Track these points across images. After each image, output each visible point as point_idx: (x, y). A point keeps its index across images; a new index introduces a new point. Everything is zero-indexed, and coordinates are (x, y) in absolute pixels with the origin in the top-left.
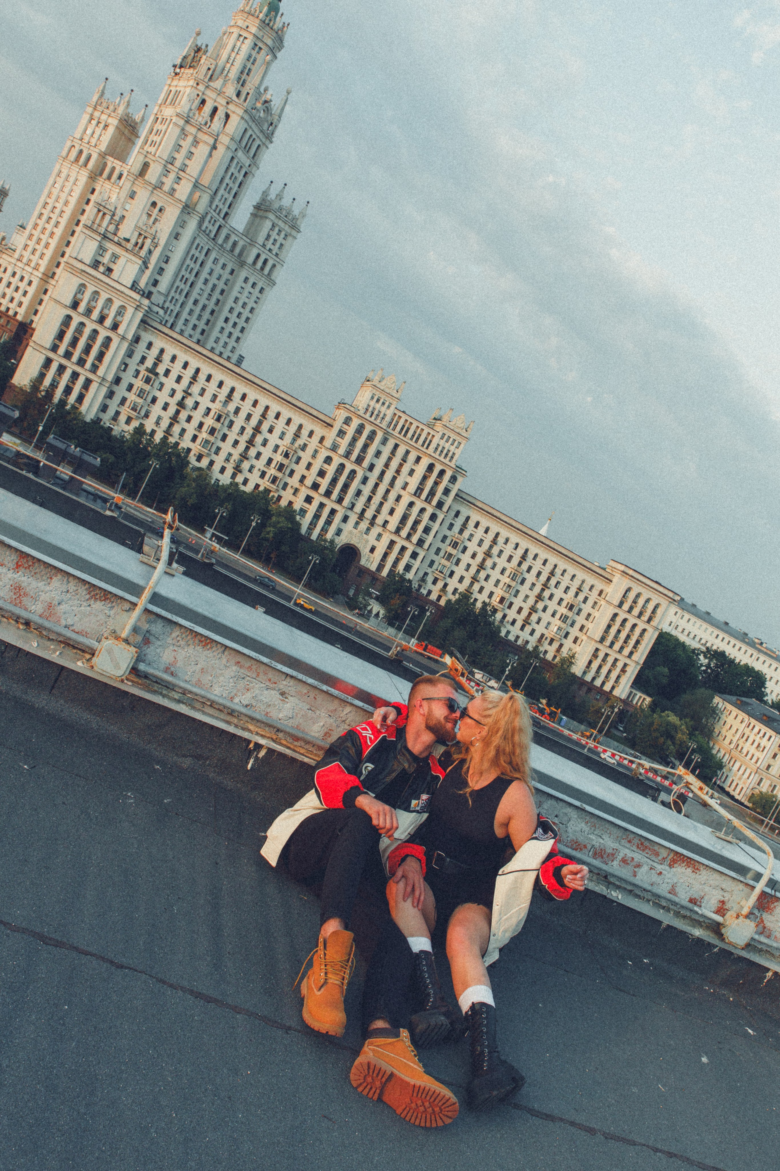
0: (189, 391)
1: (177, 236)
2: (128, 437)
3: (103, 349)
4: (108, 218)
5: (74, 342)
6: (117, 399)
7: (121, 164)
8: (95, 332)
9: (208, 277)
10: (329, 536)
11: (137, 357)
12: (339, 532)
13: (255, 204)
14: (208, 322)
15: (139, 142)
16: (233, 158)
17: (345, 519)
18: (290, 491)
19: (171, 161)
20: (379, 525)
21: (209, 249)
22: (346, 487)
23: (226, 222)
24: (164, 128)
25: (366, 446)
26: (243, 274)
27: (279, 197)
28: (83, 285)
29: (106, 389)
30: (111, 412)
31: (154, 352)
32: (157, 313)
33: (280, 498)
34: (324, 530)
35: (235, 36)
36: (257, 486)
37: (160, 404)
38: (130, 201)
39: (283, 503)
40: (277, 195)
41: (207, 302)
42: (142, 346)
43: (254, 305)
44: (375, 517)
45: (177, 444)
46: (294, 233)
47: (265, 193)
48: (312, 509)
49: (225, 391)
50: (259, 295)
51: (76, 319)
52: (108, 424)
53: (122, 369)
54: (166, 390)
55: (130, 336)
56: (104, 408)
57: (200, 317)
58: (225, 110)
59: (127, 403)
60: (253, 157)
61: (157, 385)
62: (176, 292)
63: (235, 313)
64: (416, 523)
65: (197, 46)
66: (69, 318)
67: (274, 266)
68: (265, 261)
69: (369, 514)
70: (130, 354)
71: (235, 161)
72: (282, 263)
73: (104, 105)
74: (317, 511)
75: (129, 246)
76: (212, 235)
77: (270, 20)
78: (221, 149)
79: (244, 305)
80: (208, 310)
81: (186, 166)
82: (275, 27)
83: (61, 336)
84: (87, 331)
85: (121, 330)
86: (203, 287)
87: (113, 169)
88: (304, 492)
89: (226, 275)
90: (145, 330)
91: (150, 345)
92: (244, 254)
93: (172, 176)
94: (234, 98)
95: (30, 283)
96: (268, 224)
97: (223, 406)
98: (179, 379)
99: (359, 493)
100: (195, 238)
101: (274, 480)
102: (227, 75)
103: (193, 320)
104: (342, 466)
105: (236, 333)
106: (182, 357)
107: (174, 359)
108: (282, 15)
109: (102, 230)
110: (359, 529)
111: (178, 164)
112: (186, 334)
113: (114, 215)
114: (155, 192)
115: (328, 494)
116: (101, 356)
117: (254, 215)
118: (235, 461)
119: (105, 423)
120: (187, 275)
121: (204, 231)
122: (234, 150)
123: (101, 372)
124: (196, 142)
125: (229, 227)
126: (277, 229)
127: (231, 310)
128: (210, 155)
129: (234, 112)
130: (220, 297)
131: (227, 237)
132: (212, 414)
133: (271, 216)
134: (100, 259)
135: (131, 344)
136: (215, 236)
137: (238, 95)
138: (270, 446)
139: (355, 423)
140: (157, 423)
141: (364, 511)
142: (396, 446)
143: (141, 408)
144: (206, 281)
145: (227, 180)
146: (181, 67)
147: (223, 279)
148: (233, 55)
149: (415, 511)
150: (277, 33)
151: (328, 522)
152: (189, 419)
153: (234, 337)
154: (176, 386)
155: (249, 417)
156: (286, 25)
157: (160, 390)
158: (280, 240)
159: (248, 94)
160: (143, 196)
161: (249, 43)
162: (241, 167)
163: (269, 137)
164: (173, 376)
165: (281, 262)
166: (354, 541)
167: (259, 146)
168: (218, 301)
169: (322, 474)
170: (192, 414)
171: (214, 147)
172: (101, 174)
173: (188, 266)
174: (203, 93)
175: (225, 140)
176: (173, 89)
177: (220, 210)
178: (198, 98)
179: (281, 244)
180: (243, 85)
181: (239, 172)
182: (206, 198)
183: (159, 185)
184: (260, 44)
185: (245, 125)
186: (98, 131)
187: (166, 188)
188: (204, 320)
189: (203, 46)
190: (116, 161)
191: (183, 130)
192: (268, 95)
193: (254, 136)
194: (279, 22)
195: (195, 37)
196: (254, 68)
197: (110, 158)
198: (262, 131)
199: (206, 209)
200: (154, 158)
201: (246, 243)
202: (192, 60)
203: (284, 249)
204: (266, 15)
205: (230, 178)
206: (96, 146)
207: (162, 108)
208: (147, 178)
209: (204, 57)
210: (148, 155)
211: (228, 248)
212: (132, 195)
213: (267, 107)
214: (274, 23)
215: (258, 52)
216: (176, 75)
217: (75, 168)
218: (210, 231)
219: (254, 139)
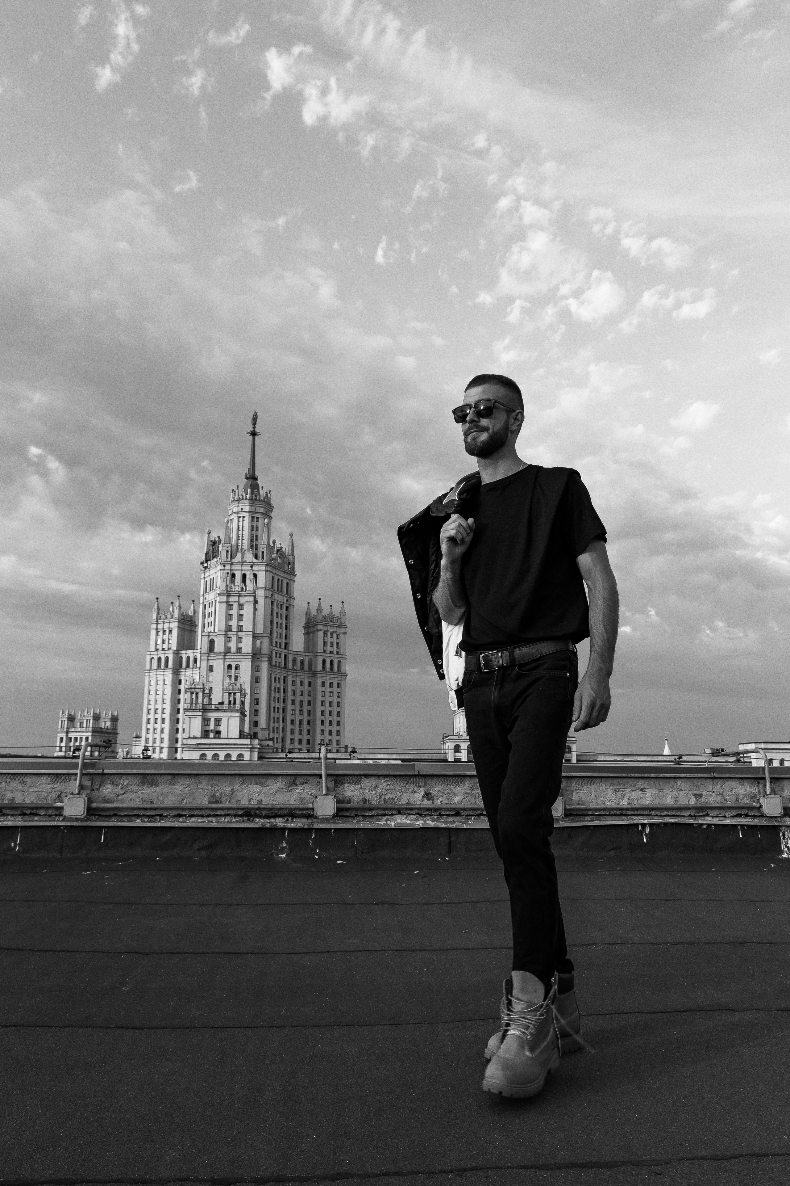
1: (257, 680)
4: (200, 695)
7: (192, 651)
9: (293, 698)
13: (304, 625)
14: (309, 732)
15: (200, 629)
16: (272, 602)
19: (229, 628)
21: (285, 677)
23: (289, 650)
24: (213, 609)
26: (319, 681)
27: (319, 610)
28: (203, 755)
32: (268, 745)
35: (236, 520)
38: (211, 674)
40: (317, 610)
41: (301, 717)
43: (339, 700)
46: (343, 630)
47: (308, 613)
50: (339, 690)
57: (301, 732)
58: (252, 572)
60: (287, 593)
62: (274, 722)
63: (327, 713)
65: (212, 541)
67: (339, 662)
68: (332, 662)
71: (275, 604)
72: (345, 657)
73: (163, 617)
75: (225, 707)
76: (283, 665)
77: (256, 496)
78: (261, 601)
79: (331, 704)
80: (305, 723)
81: (241, 626)
82: (262, 498)
86: (293, 707)
87: (188, 658)
89: (306, 688)
92: (313, 666)
93: (234, 639)
94: (255, 561)
96: (320, 634)
100: (271, 674)
102: (242, 549)
103: (297, 737)
105: (335, 728)
108: (262, 488)
109: (200, 706)
111: (234, 629)
113: (204, 690)
114: (226, 657)
117: (307, 634)
120: (277, 705)
121: (275, 666)
122: (270, 596)
124: (241, 606)
125: (292, 652)
126: (329, 635)
127: (323, 713)
128: (255, 609)
129: (258, 570)
130: (309, 708)
131: (294, 660)
133: (320, 627)
134: (207, 728)
136: (285, 664)
137: (256, 557)
144: (293, 702)
145: (275, 620)
146: (207, 561)
147: (306, 694)
148: (240, 532)
150: (264, 501)
153: (334, 733)
156: (268, 493)
158: (335, 640)
159: (263, 552)
160: (219, 665)
161: (247, 519)
162: (281, 605)
163: (292, 573)
165: (343, 656)
167: (287, 583)
168: (309, 711)
171: (256, 602)
172: (181, 667)
173: (275, 698)
174: (231, 570)
175: (261, 593)
176: (208, 579)
177: (280, 644)
178: (229, 575)
179: (338, 644)
180: (256, 549)
181: (281, 609)
182: (266, 641)
183: (227, 651)
184: (256, 515)
185: (271, 575)
186: (166, 637)
187: (233, 650)
188: (305, 732)
189: (217, 539)
190: (188, 651)
191: (228, 603)
192: (278, 546)
193: (281, 579)
194: (262, 493)
195: (209, 537)
196: (259, 533)
197: (183, 652)
198: (285, 572)
199: (270, 648)
200: (215, 634)
201: (310, 657)
202: (213, 553)
203: (342, 646)
204: (252, 494)
205: (277, 617)
206: (169, 649)
207: (206, 596)
208: (216, 650)
209: (220, 546)
210: (211, 634)
211: (299, 668)
212: (211, 669)
213: (281, 554)
214: (260, 496)
215: (257, 521)
216: (206, 568)
217: (160, 672)
218: (280, 663)
219: (282, 581)
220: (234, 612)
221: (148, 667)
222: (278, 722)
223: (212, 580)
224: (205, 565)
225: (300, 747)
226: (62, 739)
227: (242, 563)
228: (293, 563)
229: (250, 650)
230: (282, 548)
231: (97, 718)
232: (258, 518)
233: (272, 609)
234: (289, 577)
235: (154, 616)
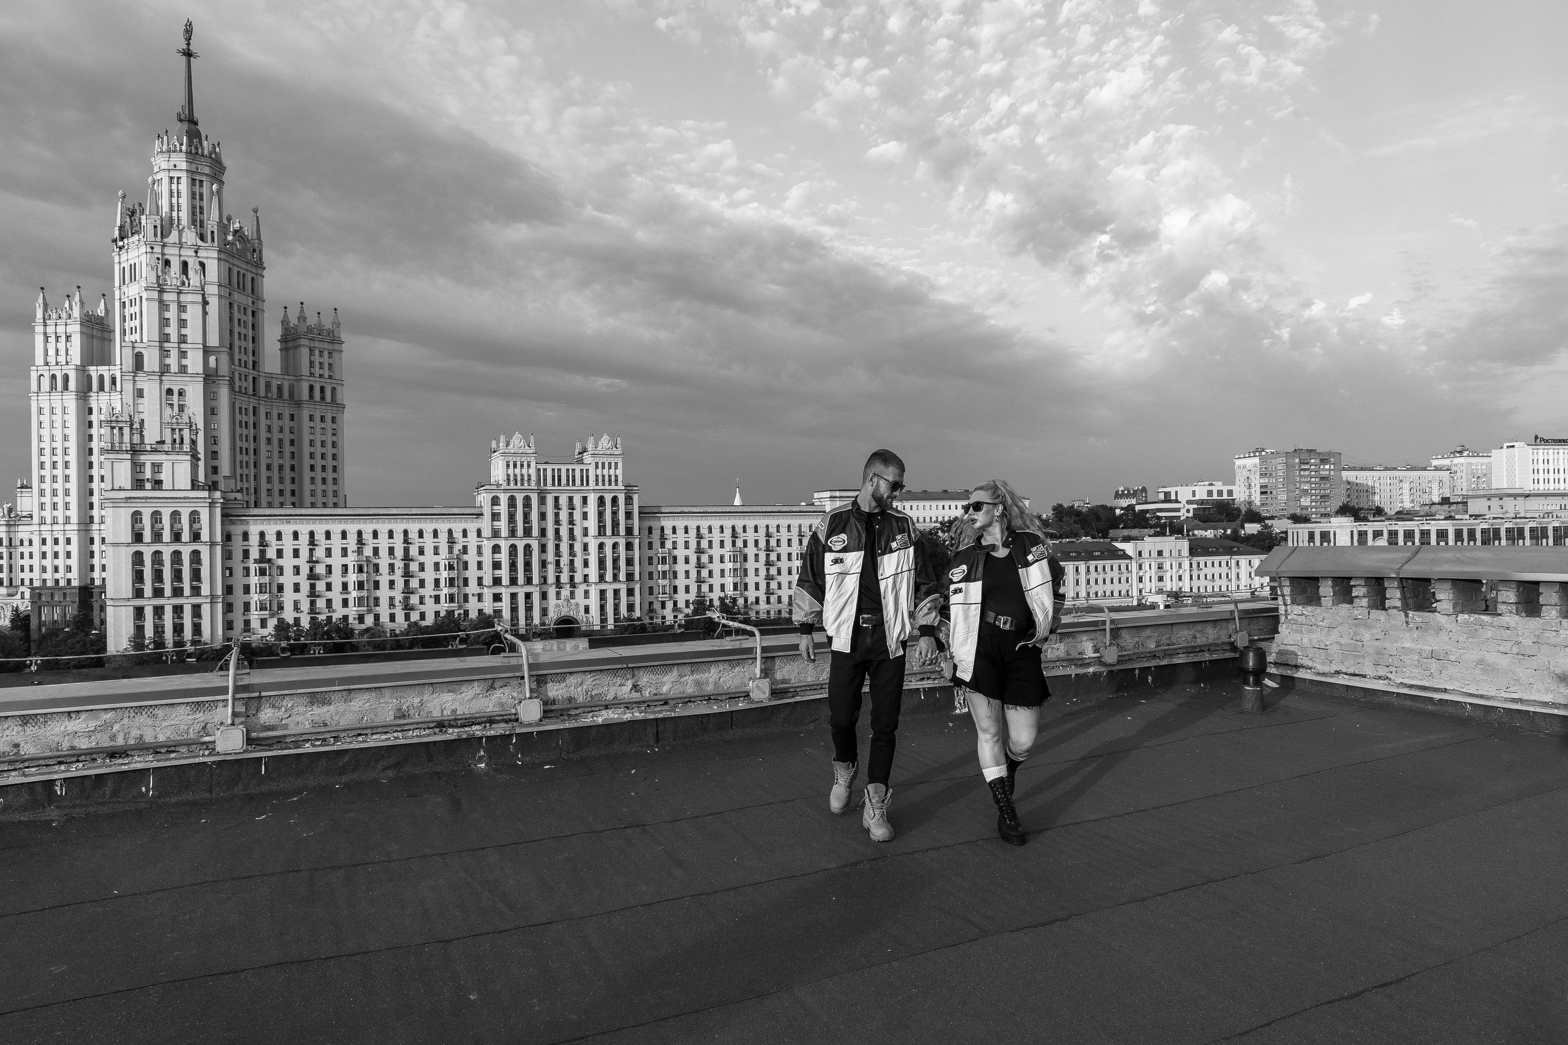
0: (314, 559)
1: (213, 412)
2: (273, 640)
3: (195, 567)
4: (126, 430)
5: (158, 575)
6: (239, 608)
7: (107, 367)
8: (176, 554)
9: (268, 436)
10: (536, 621)
11: (238, 555)
12: (544, 612)
13: (279, 338)
14: (293, 481)
15: (116, 337)
16: (231, 304)
17: (544, 596)
18: (473, 601)
19: (165, 338)
20: (580, 583)
21: (254, 407)
22: (528, 565)
23: (259, 371)
24: (137, 308)
25: (526, 516)
26: (305, 414)
27: (302, 318)
28: (136, 513)
29: (221, 605)
30: (239, 625)
31: (254, 540)
32: (234, 499)
33: (466, 613)
34: (529, 617)
35: (166, 181)
36: (437, 613)
37: (288, 589)
38: (140, 401)
39: (473, 615)
40: (298, 319)
41: (281, 462)
42: (237, 541)
43: (334, 439)
44: (572, 578)
45: (329, 618)
46: (336, 347)
47: (285, 323)
48: (505, 605)
49: (352, 539)
50: (334, 427)
51: (148, 552)
52: (242, 639)
53: (228, 575)
54: (288, 571)
55: (218, 539)
56: (229, 625)
57: (281, 480)
58: (196, 260)
59: (252, 607)
60: (253, 292)
61: (275, 571)
62: (241, 467)
63: (318, 456)
64: (616, 561)
65: (128, 209)
66: (138, 555)
67: (334, 389)
68: (322, 389)
69: (565, 578)
70: (228, 556)
71: (235, 306)
72: (341, 382)
73: (54, 316)
74: (512, 603)
75: (167, 447)
76: (251, 392)
77: (197, 148)
78: (213, 302)
79: (322, 444)
80: (287, 468)
81: (184, 336)
82: (206, 152)
83: (138, 577)
84: (167, 558)
85: (205, 537)
86: (269, 448)
87: (101, 377)
88: (488, 593)
89: (287, 423)
90: (233, 523)
91: (245, 536)
92: (296, 394)
93: (173, 354)
94: (200, 243)
95: (68, 541)
96: (305, 352)
97: (358, 555)
98: (296, 553)
99: (544, 564)
100: (234, 403)
101: (451, 598)
102: (179, 224)
103: (277, 487)
104: (513, 548)
105: (330, 476)
106: (287, 529)
107: (279, 535)
108: (207, 137)
109: (127, 446)
110: (562, 598)
111: (174, 338)
112: (276, 504)
113: (131, 425)
114: (163, 378)
115: (513, 581)
116: (196, 575)
117: (285, 350)
118: (400, 602)
119: (238, 639)
120: (244, 445)
121: (240, 392)
122: (227, 295)
123: (205, 591)
124: (182, 307)
125: (263, 374)
126: (317, 352)
128: (205, 313)
129: (207, 258)
130: (293, 449)
131: (268, 386)
132: (350, 569)
133: (304, 342)
134: (141, 477)
135: (224, 546)
136: (254, 391)
137: (202, 238)
138: (429, 567)
139: (504, 498)
140: (297, 608)
141: (558, 578)
142: (557, 499)
143: (270, 604)
144: (269, 441)
145: (237, 329)
146: (122, 238)
147: (287, 430)
148: (174, 200)
149: (608, 550)
150: (210, 158)
151: (529, 609)
152: (329, 587)
153: (330, 481)
154: (296, 562)
155: (391, 551)
156: (216, 146)
157: (282, 574)
158: (326, 359)
159: (212, 232)
160: (153, 390)
161: (185, 182)
162: (245, 308)
163: (259, 265)
164: (288, 553)
165: (339, 382)
166: (564, 612)
167: (253, 279)
168: (292, 453)
169: (497, 565)
170: (329, 580)
171: (205, 303)
172: (90, 389)
174: (163, 254)
175: (212, 290)
176: (126, 265)
177: (245, 362)
178: (160, 261)
179: (330, 365)
180: (202, 226)
181: (245, 314)
182: (223, 359)
183: (164, 370)
184: (198, 177)
185: (227, 265)
186: (63, 345)
187: (174, 369)
188: (288, 480)
189: (136, 207)
190: (99, 368)
191: (161, 301)
192: (235, 225)
193: (242, 272)
194: (207, 146)
195: (123, 203)
196: (204, 204)
198: (247, 263)
199: (230, 368)
200: (142, 345)
201: (291, 382)
202: (132, 226)
203: (336, 368)
204: (189, 145)
205: (239, 325)
206: (67, 363)
207: (125, 289)
208: (146, 368)
209: (143, 217)
210: (136, 345)
211: (275, 396)
212: (139, 394)
213: (240, 236)
214: (202, 149)
215: (201, 186)
216: (120, 248)
217: (55, 396)
218: (246, 388)
219: (244, 275)
220: (172, 315)
221: (34, 387)
222: (247, 467)
223: (133, 267)
224: (119, 243)
227: (180, 245)
228: (260, 251)
229: (200, 370)
230: (241, 228)
232: (201, 181)
233: (230, 313)
234: (254, 270)
235: (39, 314)
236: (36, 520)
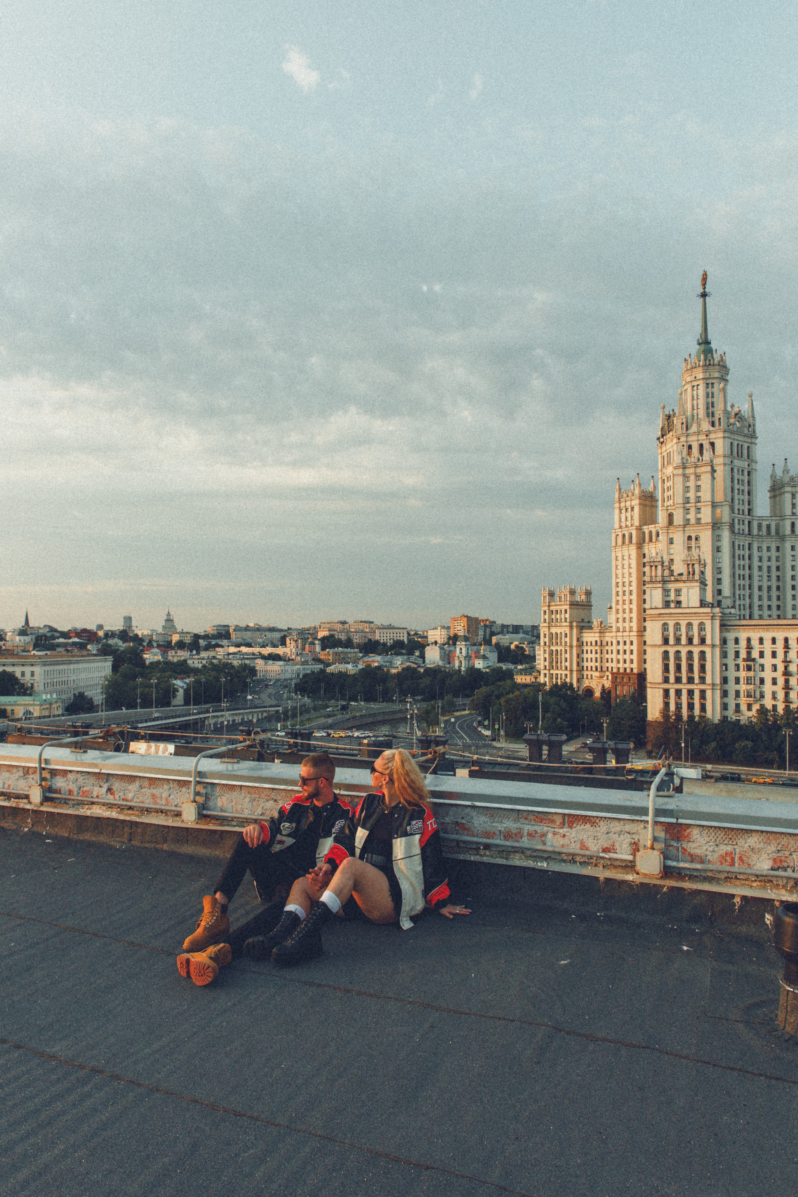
0: (788, 659)
1: (718, 549)
2: (755, 721)
3: (702, 662)
4: (659, 567)
5: (678, 668)
6: (732, 694)
7: (653, 526)
8: (690, 653)
9: (760, 564)
11: (731, 655)
13: (769, 489)
14: (778, 598)
15: (660, 503)
16: (732, 469)
19: (687, 500)
21: (749, 544)
23: (753, 516)
24: (671, 483)
26: (788, 545)
27: (786, 471)
28: (665, 624)
29: (719, 691)
30: (732, 707)
31: (743, 644)
32: (730, 613)
35: (689, 390)
37: (768, 681)
38: (672, 546)
40: (783, 471)
41: (770, 583)
42: (731, 644)
47: (773, 476)
51: (672, 651)
52: (734, 718)
53: (724, 669)
54: (768, 667)
55: (717, 642)
56: (725, 707)
57: (769, 598)
58: (708, 441)
59: (742, 694)
60: (749, 458)
61: (758, 668)
62: (740, 589)
65: (667, 416)
66: (666, 653)
70: (724, 655)
71: (735, 470)
73: (625, 495)
75: (684, 578)
76: (747, 532)
77: (710, 361)
78: (720, 469)
80: (774, 588)
81: (699, 497)
82: (716, 362)
83: (666, 669)
84: (684, 656)
85: (708, 641)
86: (760, 573)
87: (651, 532)
89: (774, 554)
90: (728, 631)
91: (737, 641)
92: (781, 530)
93: (693, 511)
94: (712, 429)
95: (632, 643)
96: (788, 496)
98: (774, 655)
100: (733, 542)
102: (698, 418)
103: (766, 603)
106: (768, 636)
107: (761, 640)
108: (716, 350)
109: (659, 579)
111: (692, 500)
112: (765, 616)
113: (663, 563)
114: (686, 529)
116: (703, 668)
117: (773, 497)
119: (731, 718)
120: (742, 573)
121: (739, 533)
122: (730, 463)
123: (708, 680)
124: (698, 477)
125: (756, 518)
127: (793, 578)
128: (713, 478)
129: (715, 438)
130: (778, 573)
131: (760, 526)
133: (788, 489)
134: (668, 599)
135: (721, 648)
136: (749, 531)
137: (713, 425)
140: (774, 698)
143: (755, 693)
144: (760, 568)
145: (736, 487)
146: (663, 436)
147: (774, 559)
148: (695, 402)
150: (719, 365)
154: (774, 661)
156: (723, 355)
157: (763, 670)
159: (720, 419)
160: (679, 538)
161: (702, 388)
162: (743, 471)
163: (753, 436)
164: (768, 654)
167: (748, 447)
168: (778, 577)
171: (714, 471)
172: (644, 542)
173: (739, 565)
174: (687, 442)
175: (719, 461)
176: (665, 454)
177: (743, 510)
178: (685, 447)
180: (713, 416)
181: (743, 475)
182: (726, 510)
183: (687, 523)
184: (710, 381)
185: (730, 441)
186: (629, 515)
187: (693, 521)
188: (774, 598)
189: (671, 413)
190: (650, 526)
191: (684, 475)
192: (736, 410)
193: (740, 443)
194: (717, 357)
195: (664, 411)
196: (715, 400)
197: (645, 527)
198: (745, 436)
199: (731, 516)
200: (674, 507)
201: (777, 522)
202: (668, 427)
204: (705, 360)
205: (738, 483)
206: (632, 525)
207: (664, 471)
208: (675, 523)
209: (675, 419)
210: (669, 508)
211: (765, 534)
212: (671, 541)
213: (739, 417)
214: (714, 360)
215: (713, 387)
216: (662, 443)
217: (625, 548)
218: (743, 530)
219: (742, 445)
220: (691, 483)
221: (613, 544)
222: (744, 589)
223: (669, 454)
224: (662, 440)
225: (769, 613)
226: (545, 612)
227: (698, 433)
228: (754, 425)
229: (709, 520)
230: (740, 411)
231: (572, 592)
232: (713, 384)
233: (732, 476)
234: (749, 441)
235: (617, 496)
236: (614, 629)
